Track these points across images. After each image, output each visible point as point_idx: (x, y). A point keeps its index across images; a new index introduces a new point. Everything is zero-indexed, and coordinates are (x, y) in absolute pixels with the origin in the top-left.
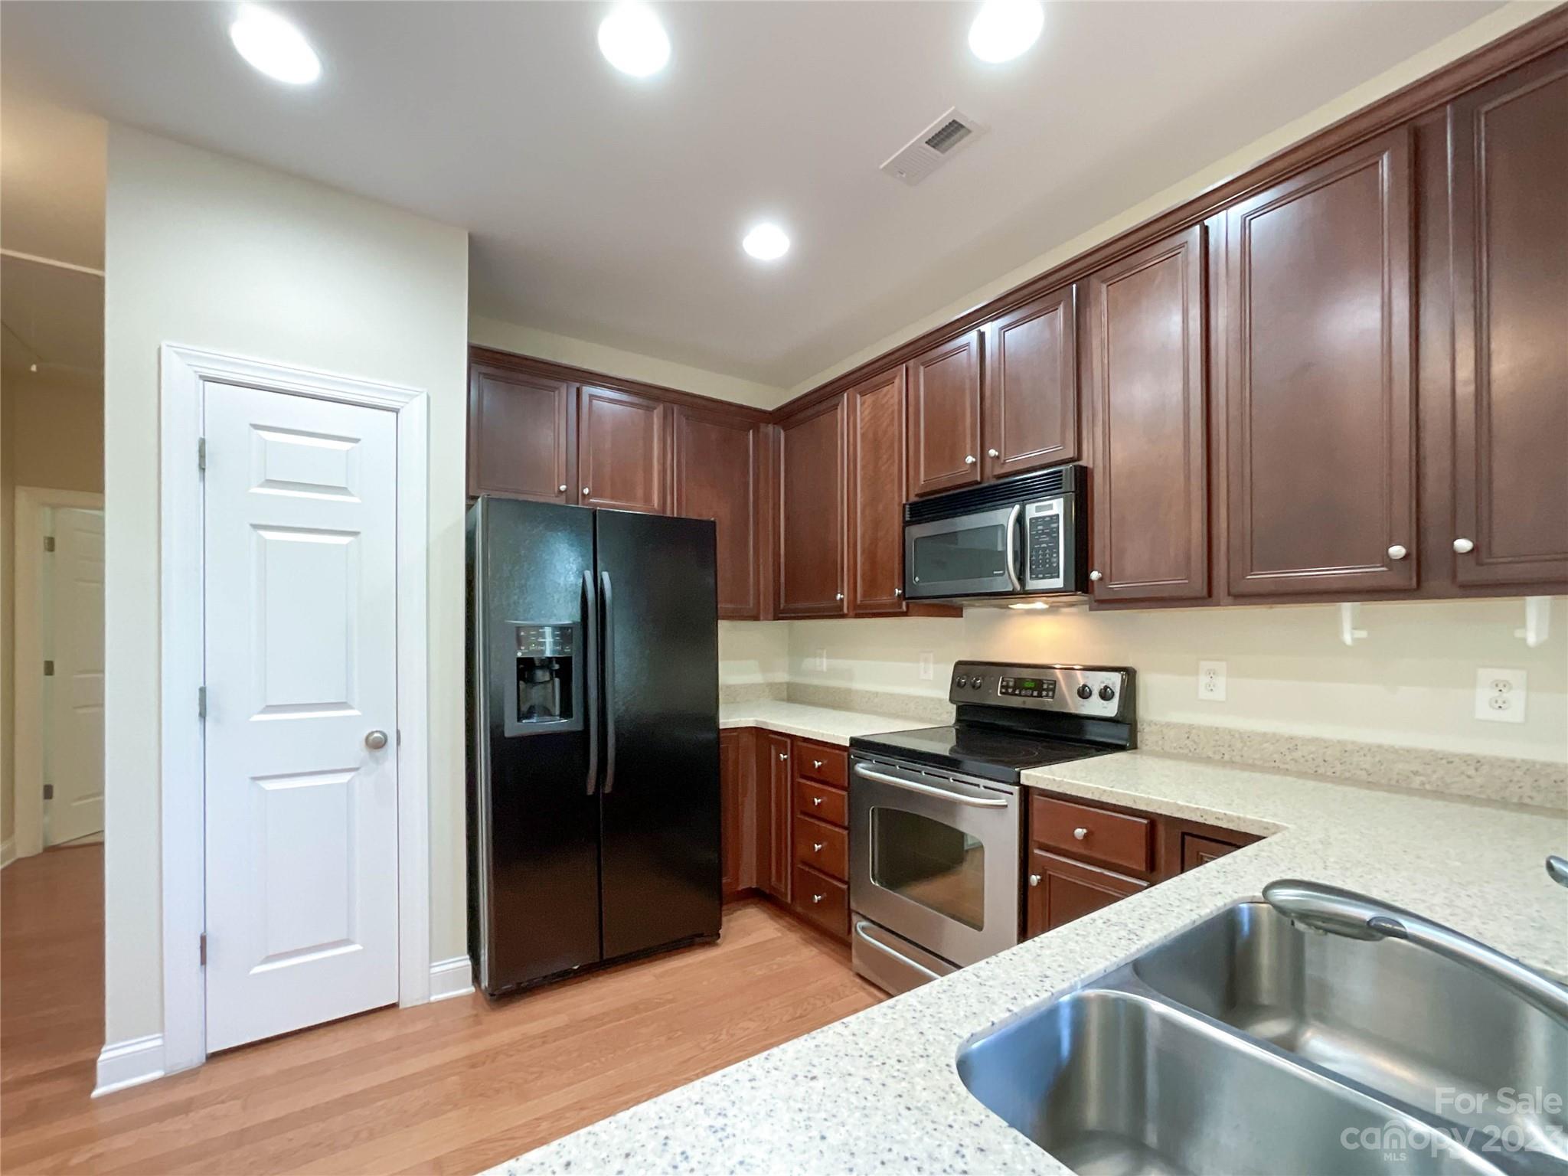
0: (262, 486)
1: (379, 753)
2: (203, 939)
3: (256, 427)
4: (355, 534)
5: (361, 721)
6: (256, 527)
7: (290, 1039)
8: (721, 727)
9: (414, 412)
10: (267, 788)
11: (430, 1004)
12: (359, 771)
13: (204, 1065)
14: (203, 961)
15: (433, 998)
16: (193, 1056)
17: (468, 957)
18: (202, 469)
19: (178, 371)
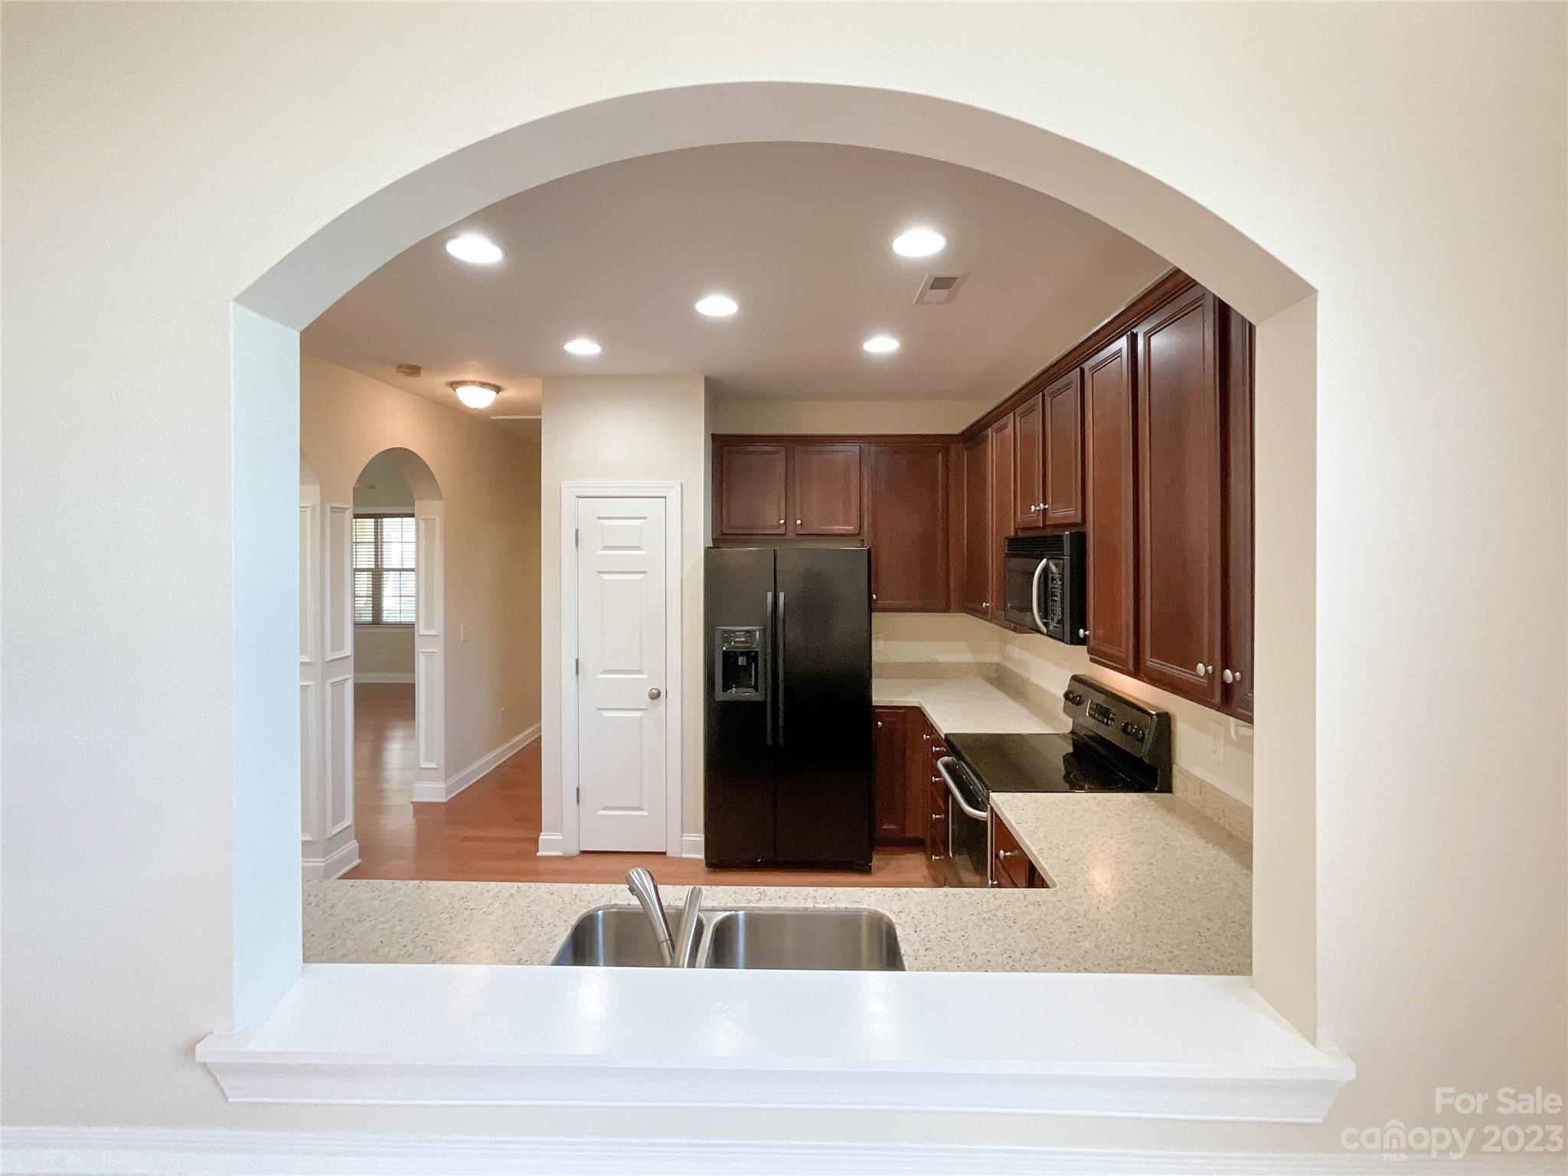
0: (602, 550)
1: (656, 701)
2: (578, 790)
3: (599, 518)
4: (645, 572)
5: (647, 681)
6: (599, 572)
7: (612, 855)
8: (874, 704)
9: (674, 496)
10: (605, 715)
11: (681, 858)
12: (647, 711)
13: (578, 856)
14: (578, 802)
15: (684, 855)
16: (574, 850)
17: (703, 835)
18: (577, 544)
19: (568, 496)
